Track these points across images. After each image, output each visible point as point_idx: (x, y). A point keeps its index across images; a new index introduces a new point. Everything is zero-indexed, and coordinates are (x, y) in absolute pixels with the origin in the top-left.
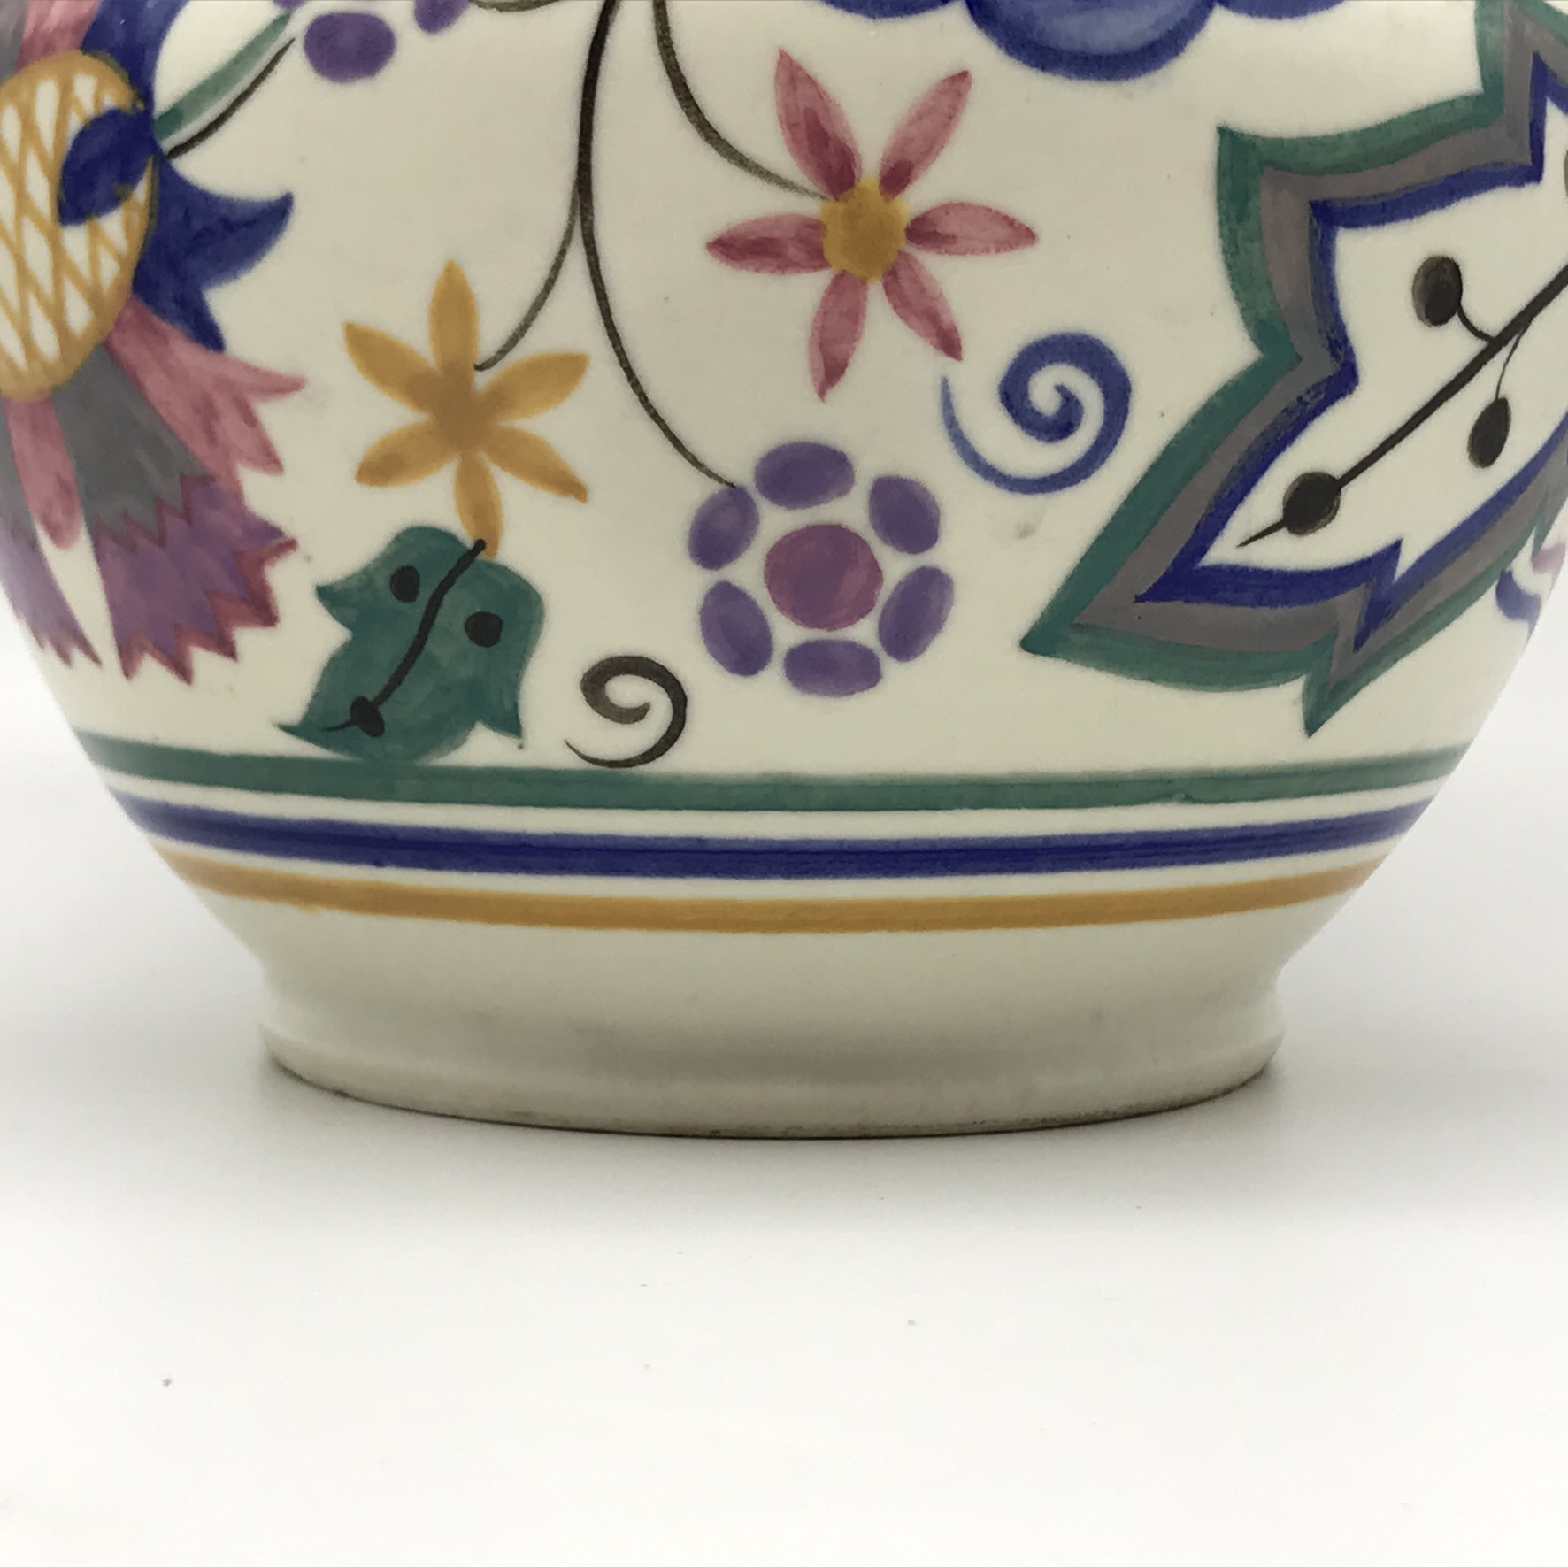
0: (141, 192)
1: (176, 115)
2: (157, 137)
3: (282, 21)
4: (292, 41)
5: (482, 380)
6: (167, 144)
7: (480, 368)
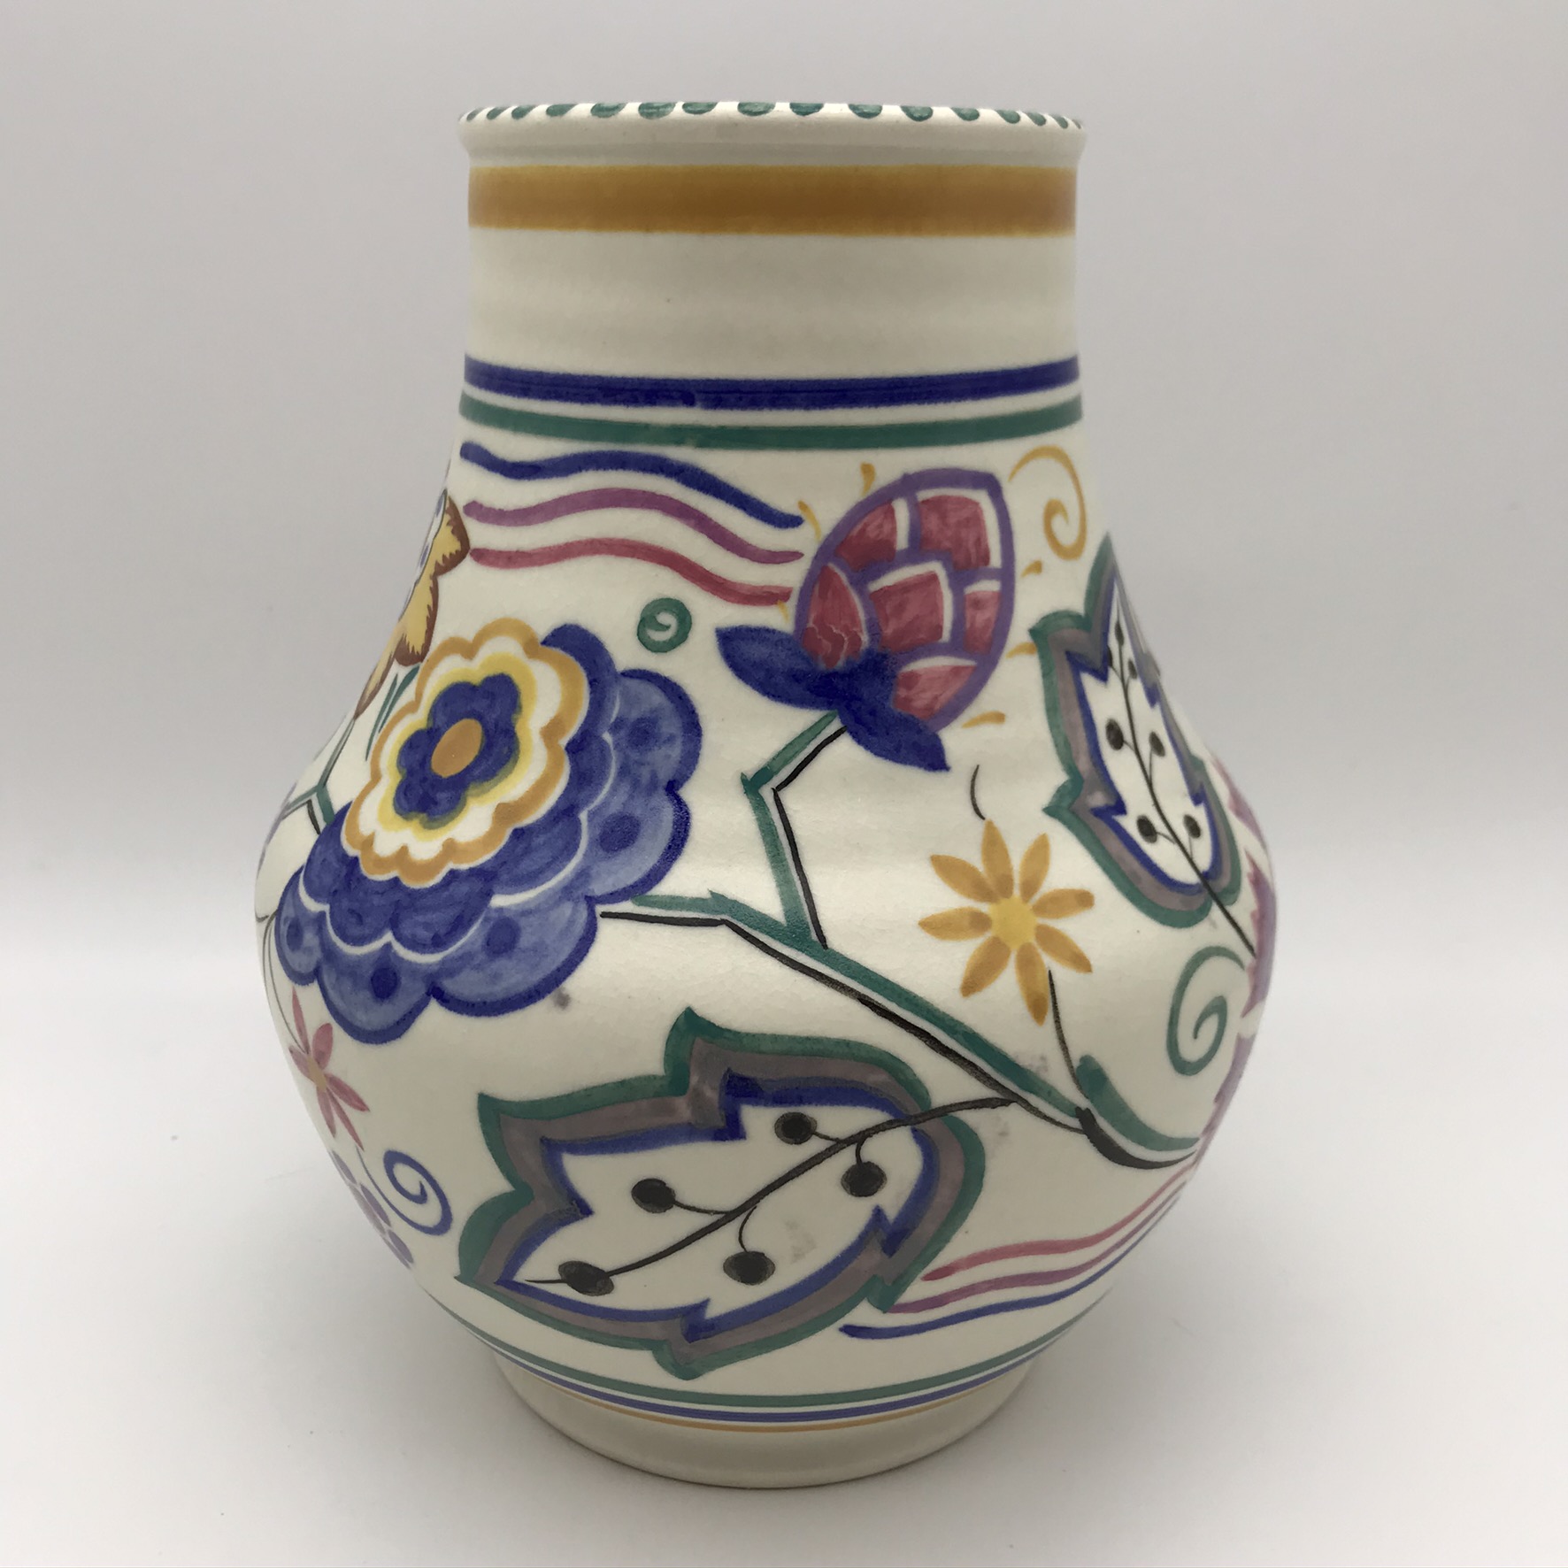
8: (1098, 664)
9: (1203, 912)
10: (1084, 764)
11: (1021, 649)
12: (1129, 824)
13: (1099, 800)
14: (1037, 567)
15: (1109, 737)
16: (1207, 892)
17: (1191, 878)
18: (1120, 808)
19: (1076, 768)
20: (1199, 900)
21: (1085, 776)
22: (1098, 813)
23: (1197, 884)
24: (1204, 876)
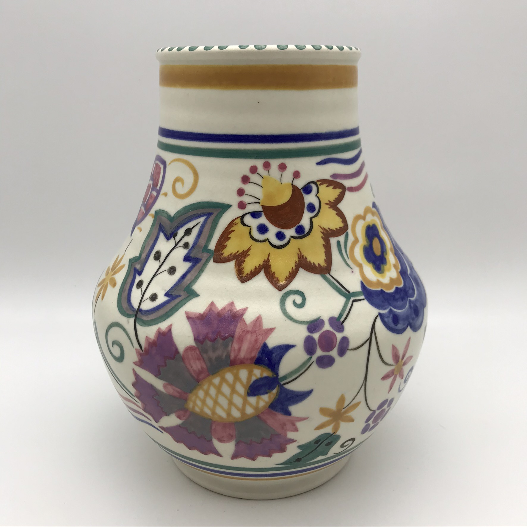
0: (275, 391)
1: (285, 377)
2: (279, 381)
3: (311, 358)
4: (313, 362)
5: (343, 410)
6: (282, 383)
7: (343, 409)
8: (168, 233)
9: (128, 316)
10: (144, 256)
11: (151, 215)
12: (138, 279)
13: (138, 267)
14: (166, 194)
15: (155, 255)
16: (135, 313)
17: (136, 305)
18: (140, 273)
19: (142, 255)
20: (130, 312)
21: (141, 259)
22: (135, 269)
23: (135, 309)
24: (139, 310)
